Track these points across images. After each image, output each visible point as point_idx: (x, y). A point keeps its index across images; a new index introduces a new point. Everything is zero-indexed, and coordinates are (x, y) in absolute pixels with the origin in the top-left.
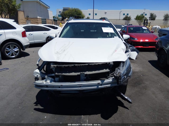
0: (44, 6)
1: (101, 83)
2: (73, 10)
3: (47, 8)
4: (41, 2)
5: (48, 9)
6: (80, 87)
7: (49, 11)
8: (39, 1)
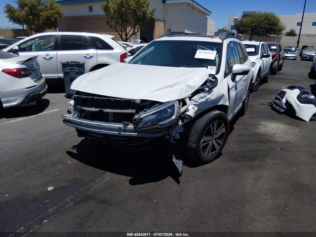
0: (199, 11)
1: (123, 128)
2: (261, 16)
3: (206, 14)
4: (194, 4)
5: (207, 16)
6: (100, 128)
7: (209, 21)
8: (191, 2)
